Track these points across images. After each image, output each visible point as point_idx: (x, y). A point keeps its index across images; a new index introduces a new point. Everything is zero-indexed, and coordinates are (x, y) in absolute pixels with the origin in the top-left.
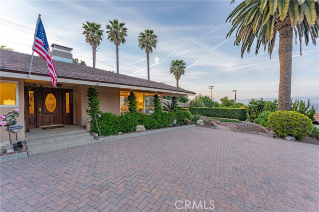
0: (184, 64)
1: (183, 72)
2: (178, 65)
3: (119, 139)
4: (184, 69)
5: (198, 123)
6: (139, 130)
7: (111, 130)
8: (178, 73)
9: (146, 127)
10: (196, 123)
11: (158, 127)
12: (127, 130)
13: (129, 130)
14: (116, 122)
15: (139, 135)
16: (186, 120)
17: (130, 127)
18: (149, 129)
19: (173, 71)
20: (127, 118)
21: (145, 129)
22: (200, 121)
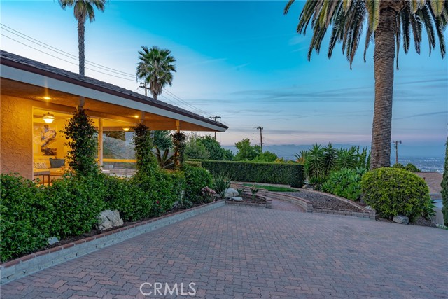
0: (172, 61)
1: (168, 79)
2: (158, 60)
3: (58, 262)
4: (172, 72)
5: (226, 196)
6: (108, 225)
7: (25, 235)
8: (156, 79)
9: (122, 215)
10: (223, 197)
11: (154, 214)
12: (72, 228)
13: (80, 229)
14: (39, 207)
15: (116, 241)
16: (208, 191)
17: (81, 220)
18: (131, 219)
19: (144, 74)
20: (74, 192)
21: (121, 222)
22: (231, 191)
